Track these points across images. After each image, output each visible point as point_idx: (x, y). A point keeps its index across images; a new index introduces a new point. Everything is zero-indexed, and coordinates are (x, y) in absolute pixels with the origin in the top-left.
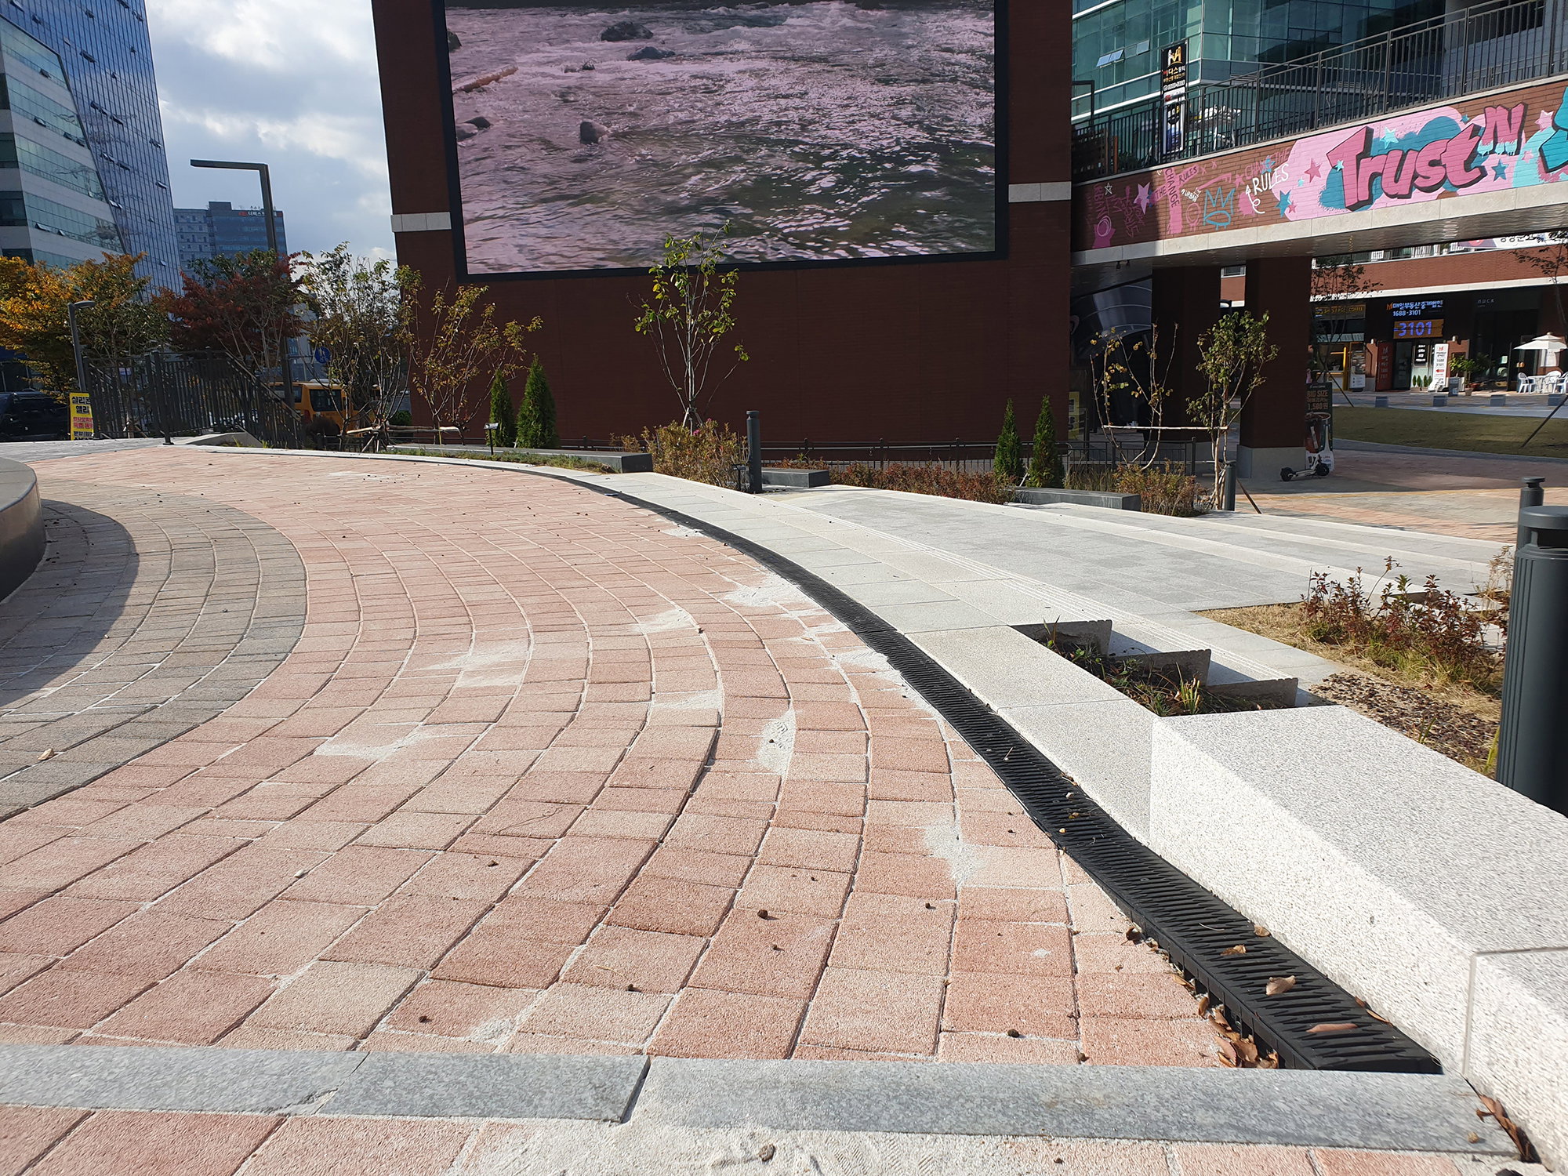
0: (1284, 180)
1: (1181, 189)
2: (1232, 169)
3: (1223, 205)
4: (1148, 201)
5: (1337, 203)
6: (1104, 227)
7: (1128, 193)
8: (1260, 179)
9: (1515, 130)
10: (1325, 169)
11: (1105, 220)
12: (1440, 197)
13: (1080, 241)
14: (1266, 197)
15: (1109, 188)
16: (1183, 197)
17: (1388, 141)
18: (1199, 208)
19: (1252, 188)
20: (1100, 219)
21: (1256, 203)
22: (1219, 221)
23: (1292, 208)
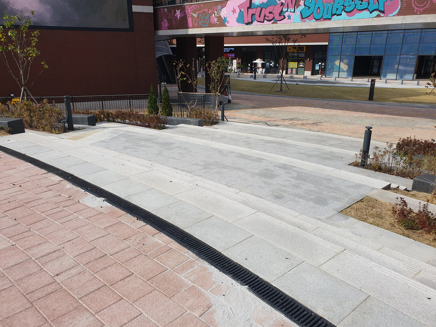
0: (225, 13)
1: (191, 13)
2: (208, 7)
3: (205, 19)
4: (180, 15)
5: (242, 22)
6: (165, 23)
7: (173, 12)
8: (217, 12)
9: (293, 5)
10: (238, 11)
11: (165, 20)
12: (272, 23)
13: (157, 27)
14: (219, 18)
15: (166, 10)
16: (192, 15)
17: (256, 4)
18: (197, 19)
19: (215, 15)
20: (163, 20)
21: (216, 19)
22: (204, 24)
23: (228, 22)
